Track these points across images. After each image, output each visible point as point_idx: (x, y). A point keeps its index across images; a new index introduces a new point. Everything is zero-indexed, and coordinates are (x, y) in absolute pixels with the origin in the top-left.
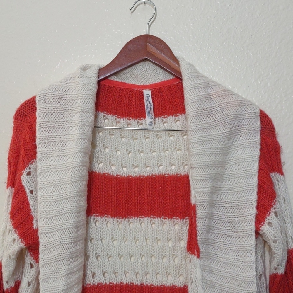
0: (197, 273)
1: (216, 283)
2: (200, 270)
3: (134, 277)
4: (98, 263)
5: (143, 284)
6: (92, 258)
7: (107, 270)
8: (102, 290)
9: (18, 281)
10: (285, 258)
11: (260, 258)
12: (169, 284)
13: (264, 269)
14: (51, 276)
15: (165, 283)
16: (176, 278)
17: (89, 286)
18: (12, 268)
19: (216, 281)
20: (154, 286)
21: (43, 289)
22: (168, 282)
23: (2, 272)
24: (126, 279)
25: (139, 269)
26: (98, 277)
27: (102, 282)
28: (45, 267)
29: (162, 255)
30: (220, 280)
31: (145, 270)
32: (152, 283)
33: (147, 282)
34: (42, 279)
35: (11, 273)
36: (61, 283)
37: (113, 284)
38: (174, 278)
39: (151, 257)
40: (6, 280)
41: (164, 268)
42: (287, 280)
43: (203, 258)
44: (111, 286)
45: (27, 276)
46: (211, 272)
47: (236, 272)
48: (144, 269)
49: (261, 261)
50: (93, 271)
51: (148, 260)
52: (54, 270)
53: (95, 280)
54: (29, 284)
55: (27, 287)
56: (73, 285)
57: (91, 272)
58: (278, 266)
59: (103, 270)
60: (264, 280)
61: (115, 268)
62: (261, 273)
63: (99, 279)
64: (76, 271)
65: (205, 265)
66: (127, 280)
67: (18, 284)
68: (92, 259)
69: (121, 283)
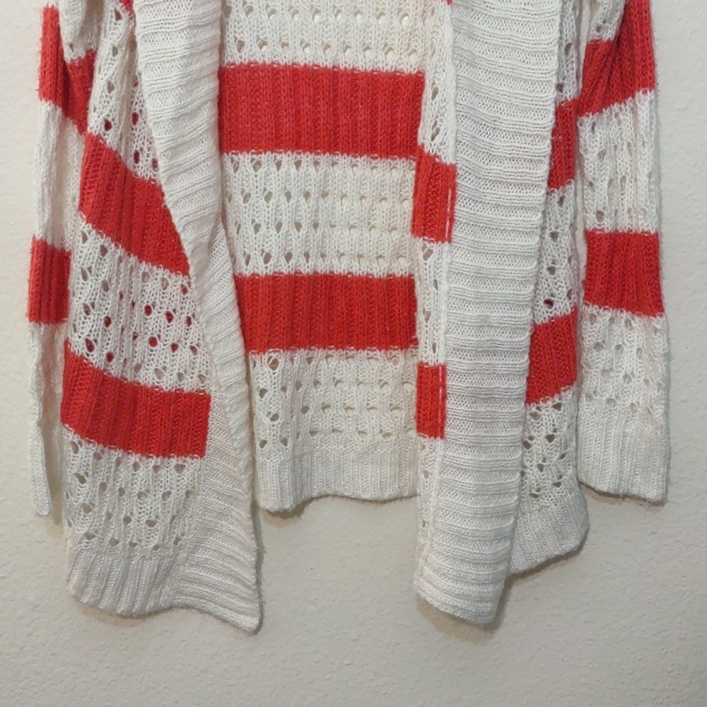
0: (444, 35)
1: (480, 57)
2: (452, 29)
3: (320, 52)
4: (249, 23)
5: (338, 68)
6: (237, 11)
7: (266, 38)
8: (256, 75)
9: (91, 50)
10: (619, 7)
11: (571, 10)
12: (388, 68)
13: (575, 35)
14: (159, 30)
15: (380, 66)
16: (403, 56)
17: (232, 67)
18: (80, 17)
19: (480, 54)
20: (359, 70)
21: (144, 55)
22: (387, 65)
23: (59, 26)
24: (303, 57)
25: (330, 37)
26: (249, 49)
27: (258, 60)
28: (145, 12)
29: (377, 9)
30: (489, 54)
31: (342, 40)
32: (356, 66)
33: (346, 63)
34: (140, 36)
35: (78, 28)
36: (180, 44)
37: (279, 64)
38: (399, 56)
39: (355, 15)
40: (70, 40)
41: (379, 35)
42: (620, 60)
43: (458, 5)
44: (274, 69)
45: (110, 36)
46: (471, 36)
47: (520, 35)
48: (341, 37)
49: (573, 17)
50: (238, 37)
51: (348, 20)
52: (163, 17)
53: (243, 54)
54: (115, 51)
55: (111, 56)
56: (203, 52)
57: (236, 39)
58: (604, 22)
59: (258, 36)
60: (575, 55)
61: (283, 34)
62: (570, 41)
63: (251, 54)
64: (207, 25)
65: (460, 21)
66: (306, 59)
67: (91, 57)
68: (236, 13)
69: (294, 64)
